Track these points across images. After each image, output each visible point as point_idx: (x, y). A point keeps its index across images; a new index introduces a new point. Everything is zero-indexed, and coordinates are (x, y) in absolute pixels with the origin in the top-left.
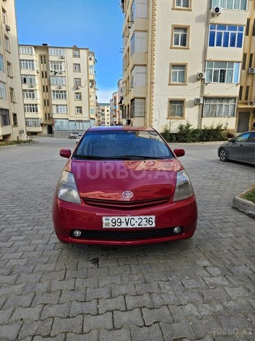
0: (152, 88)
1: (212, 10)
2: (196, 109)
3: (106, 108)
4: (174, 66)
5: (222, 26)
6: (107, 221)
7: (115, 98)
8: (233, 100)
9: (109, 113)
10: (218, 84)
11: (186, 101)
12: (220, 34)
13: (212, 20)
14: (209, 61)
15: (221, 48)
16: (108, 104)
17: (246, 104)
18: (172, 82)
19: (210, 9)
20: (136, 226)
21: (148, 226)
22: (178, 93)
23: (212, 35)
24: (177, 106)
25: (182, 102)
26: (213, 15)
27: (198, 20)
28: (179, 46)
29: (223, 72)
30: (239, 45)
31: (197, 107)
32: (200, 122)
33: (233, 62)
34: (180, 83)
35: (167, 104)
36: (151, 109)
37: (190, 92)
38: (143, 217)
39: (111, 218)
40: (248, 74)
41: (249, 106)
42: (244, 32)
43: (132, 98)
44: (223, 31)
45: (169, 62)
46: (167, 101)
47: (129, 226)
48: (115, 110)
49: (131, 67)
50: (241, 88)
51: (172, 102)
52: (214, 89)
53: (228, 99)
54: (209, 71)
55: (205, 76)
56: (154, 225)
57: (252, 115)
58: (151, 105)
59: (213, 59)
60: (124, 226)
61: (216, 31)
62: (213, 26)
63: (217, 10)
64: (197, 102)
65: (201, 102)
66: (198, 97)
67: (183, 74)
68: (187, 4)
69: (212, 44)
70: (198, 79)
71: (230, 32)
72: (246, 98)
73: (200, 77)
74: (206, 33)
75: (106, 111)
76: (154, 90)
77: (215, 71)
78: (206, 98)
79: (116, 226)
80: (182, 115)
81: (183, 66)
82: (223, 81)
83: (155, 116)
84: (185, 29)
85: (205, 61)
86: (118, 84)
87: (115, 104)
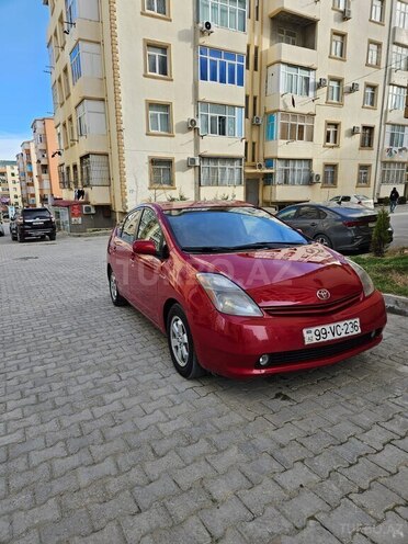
0: (119, 138)
1: (200, 25)
2: (190, 174)
3: (9, 170)
4: (152, 105)
5: (216, 52)
6: (310, 335)
7: (28, 152)
8: (238, 162)
9: (16, 178)
10: (217, 138)
11: (176, 161)
12: (214, 63)
13: (202, 40)
14: (202, 102)
15: (217, 84)
16: (13, 163)
17: (254, 167)
18: (152, 131)
19: (198, 22)
20: (343, 335)
21: (355, 333)
22: (163, 147)
23: (204, 63)
24: (162, 168)
25: (169, 162)
26: (202, 32)
27: (182, 36)
28: (157, 74)
29: (222, 119)
30: (241, 83)
31: (192, 170)
32: (198, 194)
33: (234, 106)
34: (163, 133)
35: (147, 166)
36: (122, 174)
37: (179, 148)
38: (348, 322)
39: (313, 330)
40: (253, 125)
41: (258, 171)
42: (244, 64)
43: (83, 153)
44: (218, 59)
45: (144, 99)
46: (147, 161)
47: (337, 337)
48: (31, 174)
49: (74, 100)
50: (246, 143)
51: (154, 162)
52: (213, 145)
53: (232, 159)
54: (204, 118)
55: (199, 125)
56: (359, 331)
57: (261, 182)
58: (121, 166)
59: (208, 99)
60: (330, 337)
61: (209, 58)
62: (204, 48)
63: (208, 25)
64: (190, 164)
65: (198, 164)
66: (192, 156)
67: (167, 119)
68: (163, 9)
69: (204, 77)
70: (190, 129)
71: (227, 61)
72: (253, 160)
73: (191, 126)
74: (195, 58)
75: (9, 175)
76: (126, 141)
77: (212, 118)
78: (203, 158)
79: (322, 340)
80: (171, 182)
81: (166, 107)
82: (224, 134)
83: (130, 184)
84: (164, 49)
85: (197, 102)
86: (33, 126)
87: (30, 163)
